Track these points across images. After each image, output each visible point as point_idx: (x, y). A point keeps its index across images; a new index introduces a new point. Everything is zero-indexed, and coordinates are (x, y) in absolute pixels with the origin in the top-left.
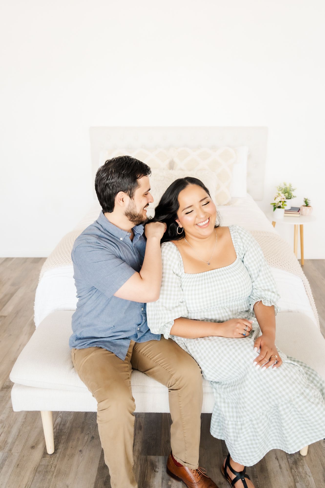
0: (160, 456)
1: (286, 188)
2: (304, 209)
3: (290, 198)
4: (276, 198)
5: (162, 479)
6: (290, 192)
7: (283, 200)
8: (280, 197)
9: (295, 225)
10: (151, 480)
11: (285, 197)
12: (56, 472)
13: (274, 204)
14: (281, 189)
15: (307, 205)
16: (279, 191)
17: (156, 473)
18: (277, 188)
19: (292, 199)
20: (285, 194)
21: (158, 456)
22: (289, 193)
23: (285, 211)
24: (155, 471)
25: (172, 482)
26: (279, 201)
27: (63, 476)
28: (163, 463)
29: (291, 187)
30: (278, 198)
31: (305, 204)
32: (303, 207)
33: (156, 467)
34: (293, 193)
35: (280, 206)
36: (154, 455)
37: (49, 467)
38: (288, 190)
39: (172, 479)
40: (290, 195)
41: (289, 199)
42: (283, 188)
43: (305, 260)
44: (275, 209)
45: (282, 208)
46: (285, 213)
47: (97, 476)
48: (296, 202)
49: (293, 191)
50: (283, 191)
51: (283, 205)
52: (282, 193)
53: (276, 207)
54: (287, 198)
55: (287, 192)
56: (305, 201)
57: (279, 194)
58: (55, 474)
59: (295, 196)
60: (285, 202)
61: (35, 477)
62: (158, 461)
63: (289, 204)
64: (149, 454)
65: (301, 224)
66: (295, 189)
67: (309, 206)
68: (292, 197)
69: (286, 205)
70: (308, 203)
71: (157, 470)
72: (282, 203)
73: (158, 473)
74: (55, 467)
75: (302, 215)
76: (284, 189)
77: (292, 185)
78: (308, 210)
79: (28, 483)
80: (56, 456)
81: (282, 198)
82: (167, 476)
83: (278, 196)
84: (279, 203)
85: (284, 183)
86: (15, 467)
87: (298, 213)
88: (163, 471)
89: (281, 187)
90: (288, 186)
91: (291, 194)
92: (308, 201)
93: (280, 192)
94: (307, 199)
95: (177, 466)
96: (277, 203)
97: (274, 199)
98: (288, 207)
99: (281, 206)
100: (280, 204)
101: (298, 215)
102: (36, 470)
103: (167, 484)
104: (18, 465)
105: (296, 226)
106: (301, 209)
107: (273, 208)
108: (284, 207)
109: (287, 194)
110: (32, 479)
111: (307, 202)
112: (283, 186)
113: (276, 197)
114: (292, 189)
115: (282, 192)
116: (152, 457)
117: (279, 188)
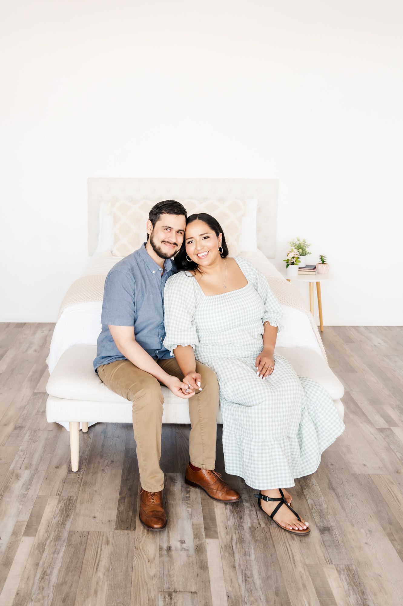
0: (178, 473)
1: (299, 243)
2: (321, 267)
3: (305, 255)
4: (288, 254)
5: (181, 487)
6: (304, 247)
7: (296, 256)
8: (293, 252)
9: (310, 283)
10: (171, 488)
11: (298, 253)
12: (83, 483)
13: (287, 260)
14: (294, 245)
15: (323, 262)
16: (292, 246)
17: (175, 484)
18: (290, 243)
19: (306, 255)
20: (299, 250)
21: (176, 474)
22: (303, 250)
23: (299, 269)
24: (174, 482)
25: (191, 489)
26: (292, 257)
27: (90, 485)
28: (181, 478)
29: (305, 242)
30: (291, 253)
31: (321, 262)
32: (319, 264)
33: (175, 480)
34: (308, 250)
35: (293, 262)
36: (173, 472)
37: (76, 480)
38: (301, 246)
39: (190, 487)
40: (303, 252)
41: (303, 255)
42: (297, 243)
43: (324, 326)
44: (288, 265)
45: (296, 265)
46: (299, 271)
47: (121, 485)
48: (312, 259)
49: (308, 247)
50: (297, 247)
51: (297, 261)
52: (296, 249)
53: (288, 263)
54: (300, 255)
55: (300, 248)
56: (321, 257)
57: (292, 250)
58: (82, 484)
59: (309, 252)
60: (298, 258)
61: (65, 486)
62: (177, 476)
63: (304, 261)
64: (168, 472)
65: (318, 281)
66: (309, 245)
67: (326, 264)
68: (307, 254)
69: (299, 262)
70: (324, 260)
71: (176, 481)
72: (295, 259)
73: (177, 484)
74: (82, 480)
75: (318, 273)
76: (297, 245)
77: (306, 241)
78: (325, 267)
79: (60, 489)
80: (80, 473)
81: (295, 253)
82: (185, 485)
83: (290, 252)
84: (292, 259)
85: (297, 239)
86: (44, 480)
87: (314, 271)
88: (181, 483)
89: (294, 243)
90: (302, 242)
91: (305, 250)
92: (324, 258)
93: (293, 248)
94: (323, 256)
95: (195, 471)
96: (290, 259)
97: (287, 254)
98: (302, 265)
99: (295, 262)
100: (294, 260)
101: (314, 273)
102: (64, 481)
103: (186, 490)
104: (47, 478)
105: (312, 283)
106: (316, 267)
107: (286, 264)
108: (298, 263)
109: (300, 250)
110: (62, 487)
111: (322, 259)
112: (297, 242)
113: (289, 252)
114: (306, 244)
115: (295, 247)
116: (171, 474)
117: (292, 244)
